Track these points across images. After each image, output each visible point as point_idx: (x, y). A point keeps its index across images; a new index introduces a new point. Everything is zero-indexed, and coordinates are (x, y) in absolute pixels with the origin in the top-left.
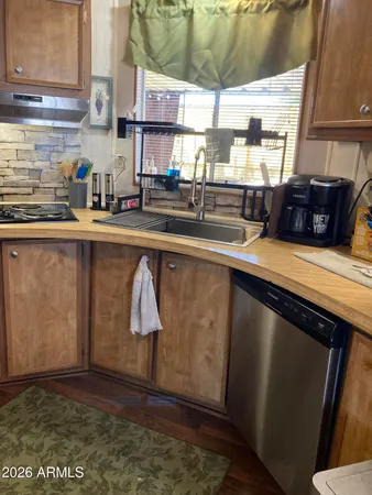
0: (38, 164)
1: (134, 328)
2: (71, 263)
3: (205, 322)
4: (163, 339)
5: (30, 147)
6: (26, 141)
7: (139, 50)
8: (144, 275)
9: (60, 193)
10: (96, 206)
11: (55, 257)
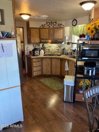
0: (59, 49)
1: (65, 70)
2: (59, 61)
3: (73, 69)
4: (69, 71)
5: (58, 46)
6: (57, 46)
7: (72, 32)
8: (67, 63)
9: (61, 53)
10: (65, 54)
11: (57, 60)
